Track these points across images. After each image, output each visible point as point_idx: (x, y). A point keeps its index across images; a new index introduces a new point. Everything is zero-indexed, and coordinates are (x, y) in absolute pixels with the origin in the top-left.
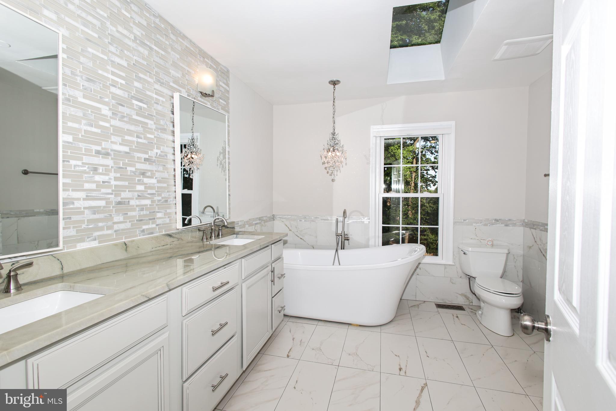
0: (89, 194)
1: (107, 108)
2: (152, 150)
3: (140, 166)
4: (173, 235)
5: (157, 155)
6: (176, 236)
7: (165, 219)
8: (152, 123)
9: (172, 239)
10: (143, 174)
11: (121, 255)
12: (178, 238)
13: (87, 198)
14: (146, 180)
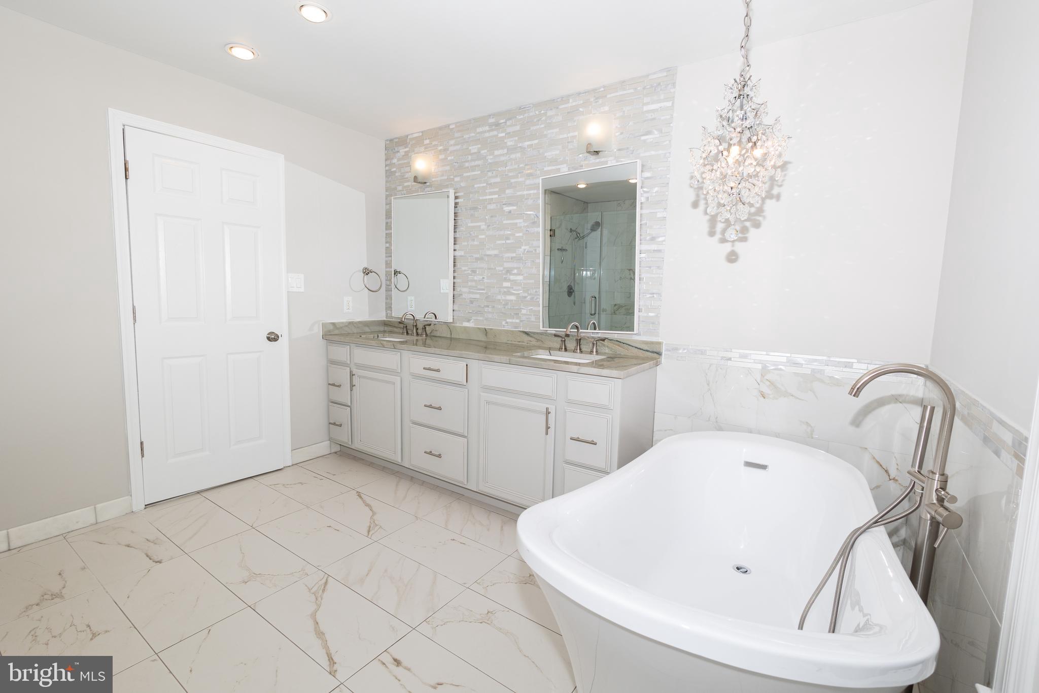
0: (472, 290)
1: (484, 224)
2: (521, 248)
3: (507, 265)
4: (530, 333)
5: (524, 252)
6: (535, 336)
7: (530, 317)
8: (521, 221)
9: (530, 339)
10: (509, 271)
11: (482, 337)
12: (536, 339)
13: (470, 293)
14: (512, 277)
